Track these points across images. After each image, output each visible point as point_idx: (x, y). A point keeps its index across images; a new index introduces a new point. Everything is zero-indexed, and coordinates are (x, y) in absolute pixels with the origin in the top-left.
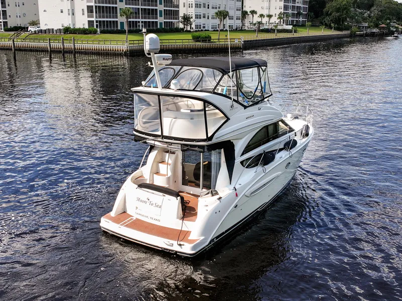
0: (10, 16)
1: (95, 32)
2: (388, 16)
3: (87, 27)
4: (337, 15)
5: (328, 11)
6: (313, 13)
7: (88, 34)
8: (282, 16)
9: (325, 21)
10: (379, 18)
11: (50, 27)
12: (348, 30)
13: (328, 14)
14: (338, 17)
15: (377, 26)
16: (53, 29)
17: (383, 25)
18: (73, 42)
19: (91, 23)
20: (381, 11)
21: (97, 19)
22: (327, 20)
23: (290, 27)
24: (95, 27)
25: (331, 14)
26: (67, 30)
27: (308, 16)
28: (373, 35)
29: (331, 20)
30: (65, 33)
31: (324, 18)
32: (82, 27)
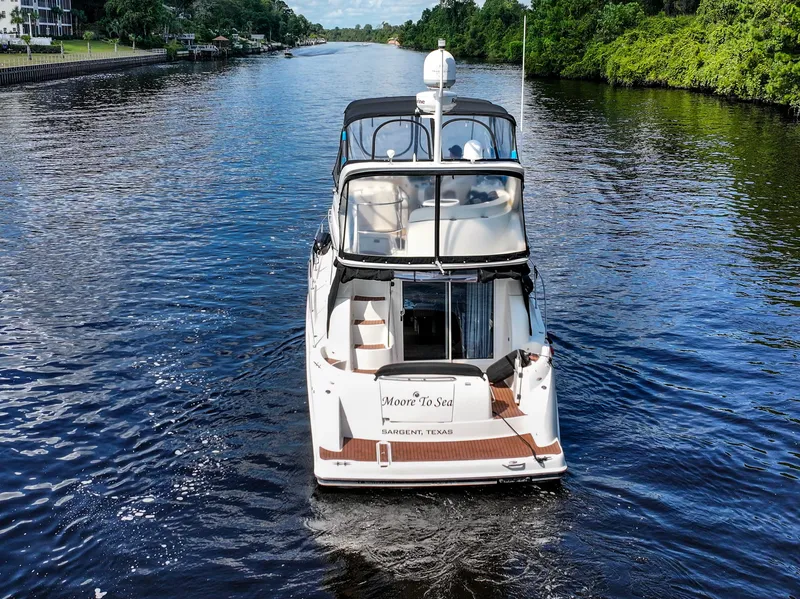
2: (227, 19)
4: (134, 15)
5: (116, 9)
6: (83, 12)
8: (20, 16)
9: (111, 29)
10: (210, 23)
12: (161, 47)
13: (114, 14)
14: (138, 19)
15: (208, 39)
17: (221, 38)
20: (211, 10)
22: (116, 25)
23: (46, 42)
25: (121, 14)
27: (74, 17)
28: (206, 57)
29: (124, 27)
31: (108, 22)
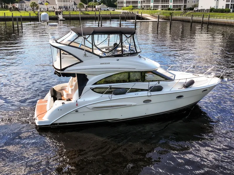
0: (188, 2)
1: (229, 11)
3: (224, 8)
7: (224, 12)
11: (203, 8)
16: (204, 9)
18: (208, 17)
19: (227, 6)
21: (232, 3)
24: (230, 8)
26: (212, 10)
30: (210, 12)
32: (221, 8)
